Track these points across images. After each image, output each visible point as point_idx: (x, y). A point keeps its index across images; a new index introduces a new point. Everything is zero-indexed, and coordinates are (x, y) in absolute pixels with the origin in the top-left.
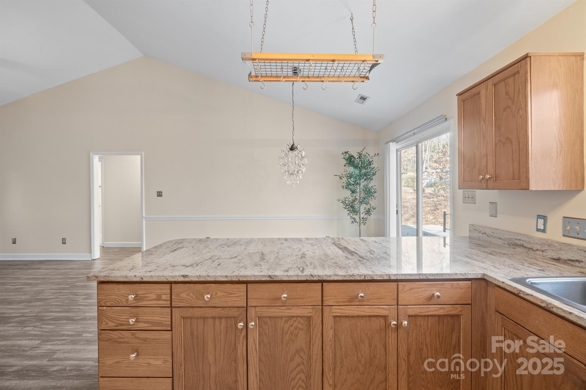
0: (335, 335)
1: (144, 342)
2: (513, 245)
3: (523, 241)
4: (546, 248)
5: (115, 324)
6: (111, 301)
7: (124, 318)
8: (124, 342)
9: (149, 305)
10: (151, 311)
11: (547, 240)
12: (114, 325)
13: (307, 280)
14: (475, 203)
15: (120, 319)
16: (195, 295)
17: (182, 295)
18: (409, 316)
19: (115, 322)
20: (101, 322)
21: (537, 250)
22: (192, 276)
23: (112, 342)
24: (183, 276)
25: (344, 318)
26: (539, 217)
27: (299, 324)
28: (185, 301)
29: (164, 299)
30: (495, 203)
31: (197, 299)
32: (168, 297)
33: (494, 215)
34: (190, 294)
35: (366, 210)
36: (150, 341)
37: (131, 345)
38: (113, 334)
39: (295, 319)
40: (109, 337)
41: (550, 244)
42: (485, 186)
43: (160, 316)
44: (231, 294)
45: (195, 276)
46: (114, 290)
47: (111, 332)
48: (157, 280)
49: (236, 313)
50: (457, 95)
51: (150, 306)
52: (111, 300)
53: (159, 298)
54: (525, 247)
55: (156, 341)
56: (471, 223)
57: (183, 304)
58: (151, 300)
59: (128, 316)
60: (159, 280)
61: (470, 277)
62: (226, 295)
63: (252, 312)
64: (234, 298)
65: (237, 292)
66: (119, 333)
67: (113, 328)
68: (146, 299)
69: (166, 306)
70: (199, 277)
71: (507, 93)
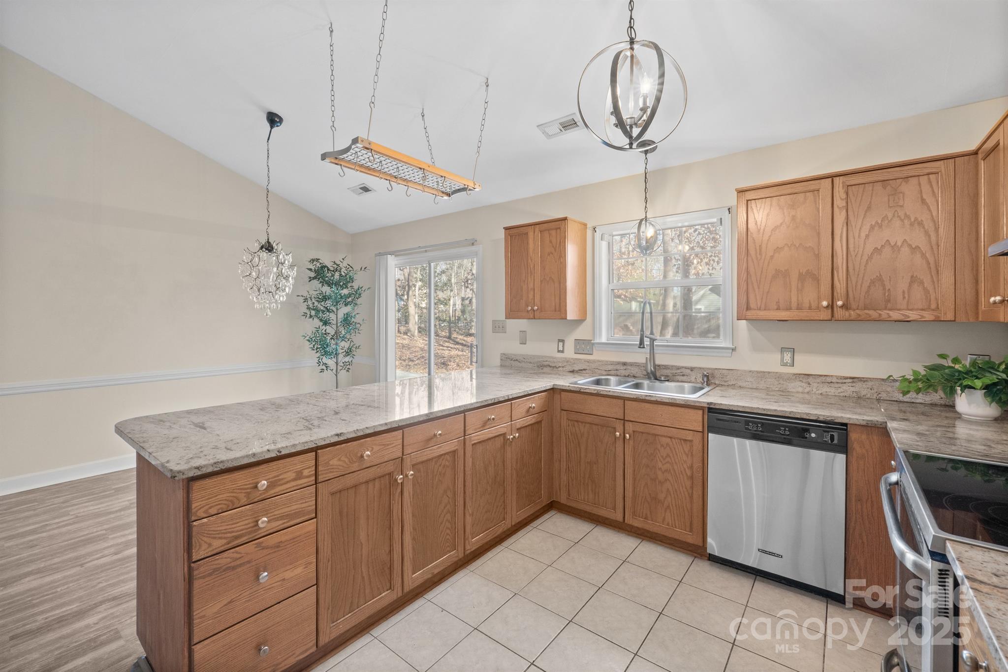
0: (473, 463)
1: (277, 550)
2: (541, 366)
3: (549, 361)
4: (565, 364)
5: (226, 541)
6: (219, 504)
7: (242, 525)
8: (240, 565)
9: (283, 490)
10: (287, 499)
11: (566, 358)
12: (223, 543)
13: (456, 412)
14: (505, 332)
15: (235, 529)
16: (347, 457)
17: (331, 463)
18: (518, 429)
19: (225, 538)
20: (198, 547)
21: (559, 367)
22: (348, 432)
23: (221, 572)
24: (337, 435)
25: (478, 444)
26: (559, 341)
27: (447, 462)
28: (335, 470)
29: (306, 475)
30: (524, 331)
31: (351, 463)
32: (312, 471)
33: (523, 343)
34: (341, 459)
35: (344, 351)
36: (285, 544)
37: (254, 563)
38: (222, 558)
39: (443, 457)
40: (215, 567)
41: (567, 361)
42: (532, 316)
43: (301, 502)
44: (388, 445)
45: (351, 432)
46: (225, 484)
47: (217, 557)
48: (303, 448)
49: (392, 467)
50: (504, 228)
51: (283, 492)
52: (219, 502)
53: (299, 475)
54: (550, 366)
55: (295, 540)
56: (502, 352)
57: (335, 473)
58: (288, 482)
59: (249, 519)
60: (305, 448)
61: (548, 388)
62: (383, 448)
63: (408, 462)
64: (391, 449)
65: (394, 442)
66: (233, 553)
67: (222, 549)
68: (278, 483)
69: (309, 484)
70: (356, 432)
71: (551, 242)
